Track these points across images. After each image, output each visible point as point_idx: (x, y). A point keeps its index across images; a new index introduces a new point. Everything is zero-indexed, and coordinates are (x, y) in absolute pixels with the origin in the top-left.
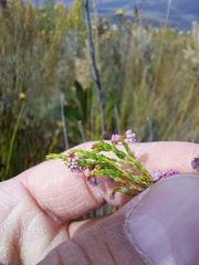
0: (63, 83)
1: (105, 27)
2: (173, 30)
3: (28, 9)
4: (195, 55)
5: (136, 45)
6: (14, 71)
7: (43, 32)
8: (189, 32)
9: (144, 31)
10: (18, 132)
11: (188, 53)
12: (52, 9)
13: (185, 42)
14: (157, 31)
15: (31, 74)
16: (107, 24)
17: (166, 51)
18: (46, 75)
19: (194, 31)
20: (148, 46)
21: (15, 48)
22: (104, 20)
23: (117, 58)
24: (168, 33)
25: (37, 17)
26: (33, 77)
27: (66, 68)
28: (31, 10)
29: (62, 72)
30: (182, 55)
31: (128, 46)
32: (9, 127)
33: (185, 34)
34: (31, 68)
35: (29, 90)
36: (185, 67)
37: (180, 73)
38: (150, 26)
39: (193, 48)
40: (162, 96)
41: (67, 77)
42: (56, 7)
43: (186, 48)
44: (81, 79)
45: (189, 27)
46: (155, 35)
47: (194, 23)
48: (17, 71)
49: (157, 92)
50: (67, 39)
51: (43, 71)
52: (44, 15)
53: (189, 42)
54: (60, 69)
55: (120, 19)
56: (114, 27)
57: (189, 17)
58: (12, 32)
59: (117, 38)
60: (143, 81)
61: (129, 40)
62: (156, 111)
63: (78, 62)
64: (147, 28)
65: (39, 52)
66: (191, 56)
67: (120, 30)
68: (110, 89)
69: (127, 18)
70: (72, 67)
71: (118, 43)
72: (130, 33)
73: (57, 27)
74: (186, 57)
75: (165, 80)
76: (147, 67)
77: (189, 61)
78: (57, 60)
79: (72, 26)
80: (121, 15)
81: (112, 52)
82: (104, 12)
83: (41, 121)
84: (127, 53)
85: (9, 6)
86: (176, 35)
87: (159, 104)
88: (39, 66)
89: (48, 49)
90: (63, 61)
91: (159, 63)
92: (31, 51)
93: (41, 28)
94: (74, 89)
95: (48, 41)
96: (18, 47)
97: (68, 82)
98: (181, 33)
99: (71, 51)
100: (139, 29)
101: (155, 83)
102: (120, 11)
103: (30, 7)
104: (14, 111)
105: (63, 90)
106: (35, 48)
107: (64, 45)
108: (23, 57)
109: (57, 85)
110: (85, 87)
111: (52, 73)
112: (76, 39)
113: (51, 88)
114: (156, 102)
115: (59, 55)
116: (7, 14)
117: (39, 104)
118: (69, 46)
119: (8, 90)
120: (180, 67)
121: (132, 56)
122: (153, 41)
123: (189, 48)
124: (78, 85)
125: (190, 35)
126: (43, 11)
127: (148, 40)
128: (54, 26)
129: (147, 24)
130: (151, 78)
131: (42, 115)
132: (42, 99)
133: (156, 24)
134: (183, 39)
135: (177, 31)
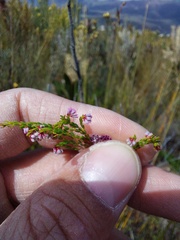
0: (54, 75)
1: (93, 28)
2: (154, 33)
3: (24, 8)
4: (173, 56)
5: (121, 43)
6: (10, 63)
7: (38, 29)
8: (168, 35)
9: (129, 33)
11: (167, 53)
12: (46, 9)
13: (165, 44)
14: (140, 33)
15: (25, 67)
16: (95, 24)
18: (39, 68)
19: (173, 34)
22: (93, 21)
23: (103, 55)
24: (151, 35)
25: (32, 16)
26: (28, 70)
27: (58, 62)
28: (27, 9)
29: (54, 66)
30: (162, 55)
31: (113, 45)
33: (164, 37)
36: (163, 65)
37: (160, 71)
38: (134, 28)
39: (171, 49)
40: (142, 91)
41: (58, 71)
42: (50, 8)
43: (165, 49)
45: (169, 30)
46: (138, 36)
47: (173, 27)
48: (12, 63)
49: (139, 88)
50: (59, 36)
51: (36, 65)
52: (39, 14)
53: (168, 44)
54: (53, 63)
55: (107, 20)
56: (102, 28)
57: (167, 21)
59: (103, 37)
60: (126, 76)
61: (114, 39)
62: (137, 104)
63: (69, 58)
64: (131, 30)
65: (33, 46)
66: (170, 57)
68: (96, 83)
69: (113, 20)
70: (63, 62)
71: (105, 42)
72: (115, 32)
73: (50, 25)
74: (165, 57)
75: (146, 76)
76: (130, 65)
77: (167, 60)
78: (49, 55)
79: (64, 25)
80: (108, 18)
81: (98, 49)
82: (94, 14)
84: (112, 51)
85: (9, 5)
86: (157, 37)
87: (139, 98)
88: (33, 59)
89: (41, 45)
90: (55, 57)
92: (26, 46)
93: (36, 26)
94: (63, 81)
95: (42, 38)
97: (58, 75)
98: (162, 35)
99: (62, 48)
100: (124, 30)
102: (107, 14)
103: (26, 6)
105: (53, 82)
106: (30, 44)
107: (56, 42)
108: (19, 51)
109: (49, 77)
110: (73, 80)
111: (44, 67)
112: (67, 36)
113: (43, 80)
114: (137, 96)
115: (52, 50)
118: (61, 43)
119: (4, 81)
120: (159, 66)
122: (136, 42)
123: (168, 48)
124: (67, 78)
125: (169, 38)
126: (38, 11)
129: (131, 26)
130: (133, 74)
133: (139, 27)
134: (163, 40)
135: (158, 34)
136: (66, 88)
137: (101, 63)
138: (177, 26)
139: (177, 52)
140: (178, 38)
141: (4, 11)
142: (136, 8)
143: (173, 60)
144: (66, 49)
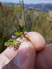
2: (44, 12)
4: (49, 19)
6: (3, 22)
7: (11, 12)
8: (48, 13)
9: (37, 13)
10: (4, 38)
11: (48, 18)
12: (13, 7)
13: (47, 15)
14: (40, 12)
17: (42, 17)
18: (11, 23)
19: (49, 13)
20: (38, 16)
21: (4, 16)
23: (30, 19)
25: (9, 9)
26: (8, 24)
27: (17, 22)
29: (16, 23)
31: (33, 16)
32: (2, 37)
34: (8, 21)
35: (7, 27)
36: (47, 22)
37: (46, 23)
38: (38, 11)
39: (49, 17)
40: (41, 29)
41: (17, 24)
42: (14, 6)
44: (21, 24)
46: (39, 13)
47: (49, 11)
48: (4, 22)
49: (40, 28)
50: (17, 14)
51: (11, 22)
52: (11, 8)
53: (48, 15)
55: (31, 10)
56: (29, 11)
58: (3, 12)
59: (30, 14)
60: (37, 25)
61: (33, 15)
63: (20, 20)
64: (37, 12)
65: (10, 17)
66: (48, 19)
67: (31, 12)
68: (28, 27)
69: (32, 9)
70: (18, 21)
72: (33, 13)
73: (15, 11)
74: (47, 19)
75: (42, 25)
76: (37, 22)
77: (48, 20)
78: (14, 19)
79: (19, 11)
80: (31, 9)
83: (10, 35)
84: (32, 18)
85: (3, 6)
86: (44, 14)
87: (41, 31)
89: (12, 17)
91: (41, 21)
93: (10, 11)
95: (12, 15)
96: (5, 16)
97: (17, 25)
98: (46, 13)
100: (35, 12)
101: (40, 26)
102: (31, 8)
103: (8, 6)
104: (3, 33)
105: (16, 27)
106: (9, 16)
107: (16, 16)
108: (6, 19)
109: (14, 26)
110: (22, 26)
111: (13, 23)
112: (19, 14)
113: (13, 27)
114: (40, 31)
115: (15, 18)
117: (9, 31)
118: (18, 16)
119: (2, 27)
120: (46, 22)
121: (34, 19)
124: (20, 26)
125: (48, 14)
126: (11, 7)
127: (38, 15)
130: (39, 24)
132: (10, 29)
133: (40, 11)
134: (46, 15)
135: (45, 13)
136: (20, 29)
137: (29, 22)
139: (51, 18)
140: (51, 14)
141: (1, 8)
142: (38, 6)
143: (49, 20)
144: (19, 18)
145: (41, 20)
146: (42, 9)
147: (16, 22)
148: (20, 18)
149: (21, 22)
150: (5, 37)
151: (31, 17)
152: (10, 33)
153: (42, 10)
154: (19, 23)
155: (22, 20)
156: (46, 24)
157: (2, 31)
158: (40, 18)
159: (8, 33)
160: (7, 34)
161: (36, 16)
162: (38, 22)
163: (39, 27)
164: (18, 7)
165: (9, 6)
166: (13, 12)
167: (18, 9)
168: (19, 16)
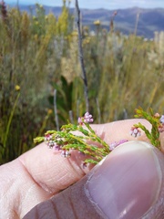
1: (86, 34)
2: (139, 37)
3: (24, 18)
4: (157, 58)
5: (110, 48)
6: (10, 66)
7: (36, 36)
8: (152, 40)
9: (117, 38)
10: (14, 117)
11: (151, 56)
12: (43, 18)
13: (149, 47)
14: (127, 37)
15: (25, 70)
16: (87, 31)
17: (134, 53)
18: (37, 70)
19: (156, 39)
20: (120, 49)
21: (11, 48)
22: (85, 28)
23: (94, 58)
24: (136, 40)
25: (31, 24)
26: (27, 73)
27: (54, 66)
28: (26, 19)
29: (51, 68)
31: (104, 49)
32: (6, 113)
33: (148, 41)
34: (25, 64)
35: (23, 83)
36: (149, 67)
37: (145, 72)
38: (121, 34)
39: (155, 52)
40: (131, 90)
41: (54, 73)
42: (46, 17)
43: (149, 51)
44: (66, 75)
45: (152, 35)
46: (125, 41)
47: (156, 33)
48: (13, 66)
49: (128, 87)
50: (55, 42)
51: (35, 68)
52: (37, 23)
53: (152, 47)
54: (49, 66)
55: (98, 28)
56: (93, 33)
57: (152, 28)
58: (10, 36)
59: (94, 42)
60: (117, 78)
61: (105, 44)
62: (127, 102)
63: (64, 61)
64: (118, 35)
65: (32, 52)
66: (154, 59)
67: (97, 36)
69: (104, 27)
70: (59, 64)
71: (96, 46)
72: (105, 38)
73: (47, 32)
74: (150, 59)
76: (119, 67)
77: (153, 62)
78: (46, 58)
80: (98, 25)
81: (90, 52)
83: (33, 108)
84: (103, 54)
85: (9, 15)
87: (129, 96)
88: (31, 62)
89: (39, 49)
90: (51, 60)
91: (129, 63)
92: (25, 50)
93: (34, 33)
94: (60, 83)
95: (39, 43)
97: (55, 76)
98: (146, 40)
99: (57, 50)
101: (126, 79)
102: (97, 22)
103: (26, 16)
104: (11, 100)
105: (51, 83)
106: (29, 49)
107: (52, 47)
108: (20, 56)
110: (69, 81)
111: (42, 69)
112: (62, 42)
113: (41, 82)
114: (127, 95)
115: (48, 54)
116: (6, 21)
117: (31, 94)
118: (57, 47)
119: (6, 82)
120: (145, 68)
121: (107, 59)
122: (123, 46)
123: (153, 52)
124: (63, 79)
125: (153, 42)
126: (36, 19)
127: (120, 44)
128: (44, 32)
129: (119, 32)
130: (122, 75)
131: (33, 103)
132: (33, 90)
133: (126, 32)
135: (143, 38)
136: (63, 89)
137: (93, 65)
138: (159, 32)
139: (161, 55)
140: (161, 42)
142: (122, 16)
143: (157, 62)
144: (61, 53)
145: (131, 61)
146: (134, 27)
147: (51, 66)
148: (65, 54)
149: (67, 67)
150: (18, 112)
151: (98, 53)
152: (31, 100)
153: (135, 30)
154: (61, 71)
155: (69, 60)
156: (144, 75)
157: (6, 95)
158: (128, 56)
159: (25, 101)
160: (24, 105)
161: (114, 49)
162: (122, 69)
163: (123, 82)
164: (56, 20)
165: (29, 15)
166: (42, 36)
167: (57, 24)
168: (62, 48)
